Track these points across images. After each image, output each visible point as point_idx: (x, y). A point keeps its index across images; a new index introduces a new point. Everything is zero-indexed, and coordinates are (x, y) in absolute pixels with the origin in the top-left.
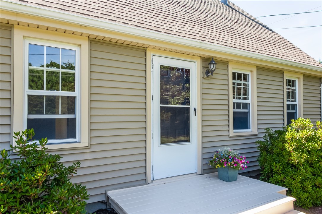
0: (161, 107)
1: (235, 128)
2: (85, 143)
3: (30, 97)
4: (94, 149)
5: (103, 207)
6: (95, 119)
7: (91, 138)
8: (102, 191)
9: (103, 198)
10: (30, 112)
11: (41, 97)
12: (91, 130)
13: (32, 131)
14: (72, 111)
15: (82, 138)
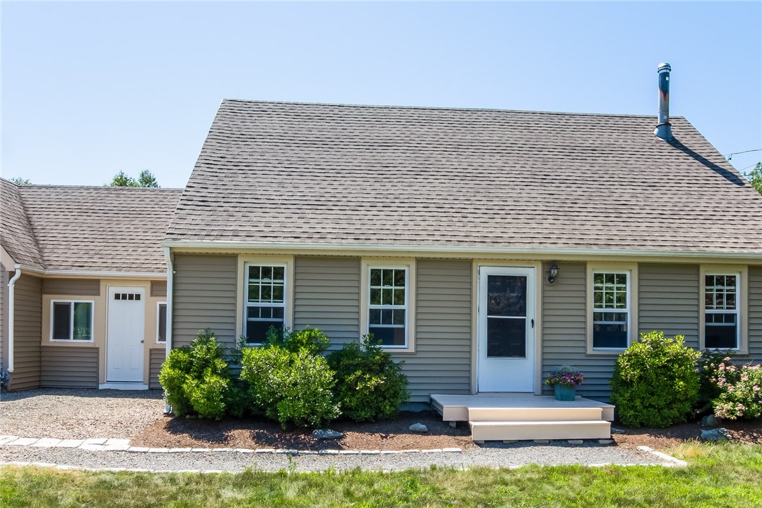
0: (488, 318)
1: (595, 345)
2: (412, 349)
3: (371, 311)
4: (419, 355)
5: (428, 408)
6: (421, 329)
7: (417, 345)
8: (426, 393)
9: (427, 400)
10: (371, 323)
11: (390, 311)
12: (417, 339)
13: (373, 335)
14: (402, 322)
15: (410, 345)
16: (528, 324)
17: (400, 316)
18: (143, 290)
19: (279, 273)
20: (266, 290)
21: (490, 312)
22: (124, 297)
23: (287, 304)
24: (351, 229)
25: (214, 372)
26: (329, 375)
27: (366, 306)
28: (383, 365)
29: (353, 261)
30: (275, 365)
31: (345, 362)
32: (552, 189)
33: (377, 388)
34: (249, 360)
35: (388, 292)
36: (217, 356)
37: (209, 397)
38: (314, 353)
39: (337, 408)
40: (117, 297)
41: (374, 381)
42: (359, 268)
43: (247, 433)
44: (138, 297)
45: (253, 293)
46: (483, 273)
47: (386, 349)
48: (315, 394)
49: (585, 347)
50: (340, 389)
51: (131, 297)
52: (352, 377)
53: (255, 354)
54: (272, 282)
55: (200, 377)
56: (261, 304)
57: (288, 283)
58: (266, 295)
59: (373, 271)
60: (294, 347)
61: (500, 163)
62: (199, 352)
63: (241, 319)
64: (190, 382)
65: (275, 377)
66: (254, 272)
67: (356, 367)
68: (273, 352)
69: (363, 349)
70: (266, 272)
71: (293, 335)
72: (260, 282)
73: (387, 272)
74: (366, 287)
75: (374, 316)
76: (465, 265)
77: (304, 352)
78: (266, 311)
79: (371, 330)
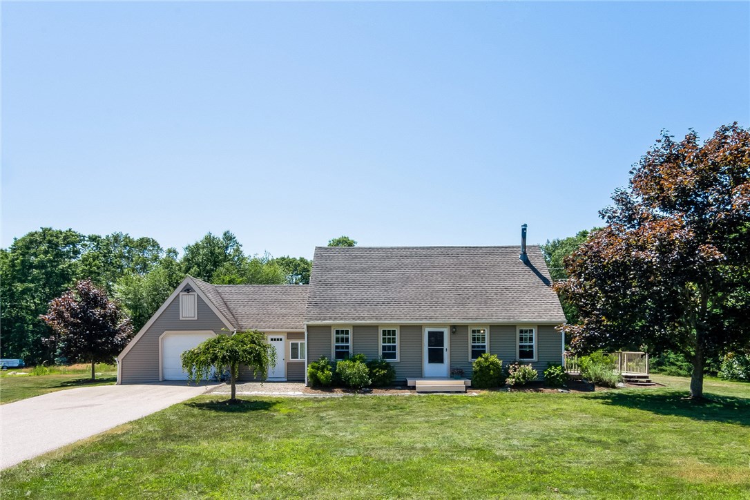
0: (429, 348)
1: (472, 358)
3: (383, 346)
4: (402, 363)
6: (402, 353)
8: (403, 377)
9: (403, 380)
10: (383, 351)
11: (390, 346)
12: (401, 357)
13: (383, 355)
14: (395, 350)
15: (398, 359)
16: (445, 350)
17: (394, 348)
18: (283, 337)
19: (347, 332)
20: (342, 339)
21: (429, 346)
22: (275, 340)
23: (350, 344)
24: (374, 314)
25: (327, 369)
26: (367, 370)
27: (381, 344)
28: (387, 366)
29: (376, 327)
30: (349, 367)
31: (373, 365)
32: (460, 292)
33: (384, 374)
34: (340, 365)
35: (389, 339)
36: (328, 364)
37: (326, 378)
38: (361, 362)
39: (370, 381)
40: (272, 340)
41: (383, 372)
42: (378, 330)
43: (340, 390)
44: (281, 340)
45: (337, 340)
46: (427, 331)
47: (388, 360)
48: (362, 376)
49: (468, 359)
50: (371, 375)
51: (278, 340)
52: (375, 371)
53: (340, 363)
54: (344, 336)
55: (323, 371)
56: (340, 344)
57: (350, 336)
58: (342, 341)
59: (383, 331)
60: (354, 361)
61: (440, 279)
62: (322, 363)
63: (333, 351)
64: (319, 374)
65: (348, 371)
66: (337, 332)
67: (377, 367)
68: (347, 362)
69: (380, 361)
70: (342, 332)
71: (353, 356)
72: (340, 336)
73: (389, 331)
74: (381, 337)
75: (384, 348)
76: (419, 328)
77: (358, 362)
78: (342, 347)
79: (383, 353)
